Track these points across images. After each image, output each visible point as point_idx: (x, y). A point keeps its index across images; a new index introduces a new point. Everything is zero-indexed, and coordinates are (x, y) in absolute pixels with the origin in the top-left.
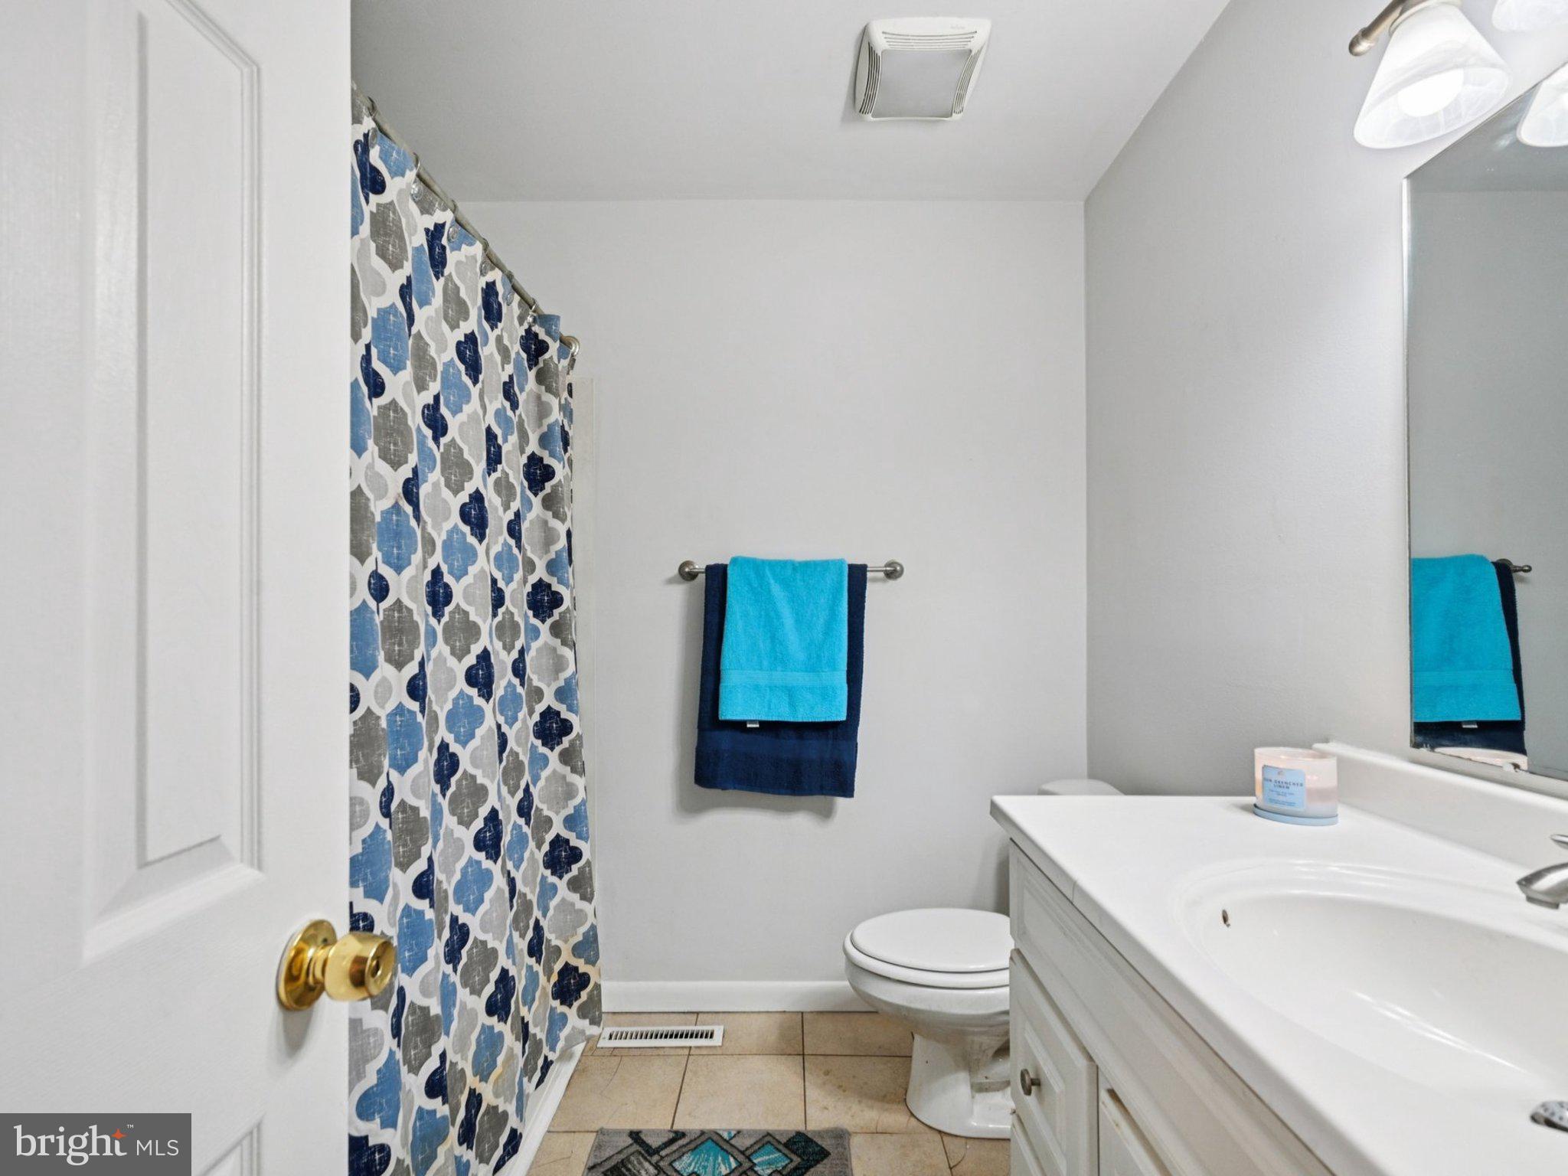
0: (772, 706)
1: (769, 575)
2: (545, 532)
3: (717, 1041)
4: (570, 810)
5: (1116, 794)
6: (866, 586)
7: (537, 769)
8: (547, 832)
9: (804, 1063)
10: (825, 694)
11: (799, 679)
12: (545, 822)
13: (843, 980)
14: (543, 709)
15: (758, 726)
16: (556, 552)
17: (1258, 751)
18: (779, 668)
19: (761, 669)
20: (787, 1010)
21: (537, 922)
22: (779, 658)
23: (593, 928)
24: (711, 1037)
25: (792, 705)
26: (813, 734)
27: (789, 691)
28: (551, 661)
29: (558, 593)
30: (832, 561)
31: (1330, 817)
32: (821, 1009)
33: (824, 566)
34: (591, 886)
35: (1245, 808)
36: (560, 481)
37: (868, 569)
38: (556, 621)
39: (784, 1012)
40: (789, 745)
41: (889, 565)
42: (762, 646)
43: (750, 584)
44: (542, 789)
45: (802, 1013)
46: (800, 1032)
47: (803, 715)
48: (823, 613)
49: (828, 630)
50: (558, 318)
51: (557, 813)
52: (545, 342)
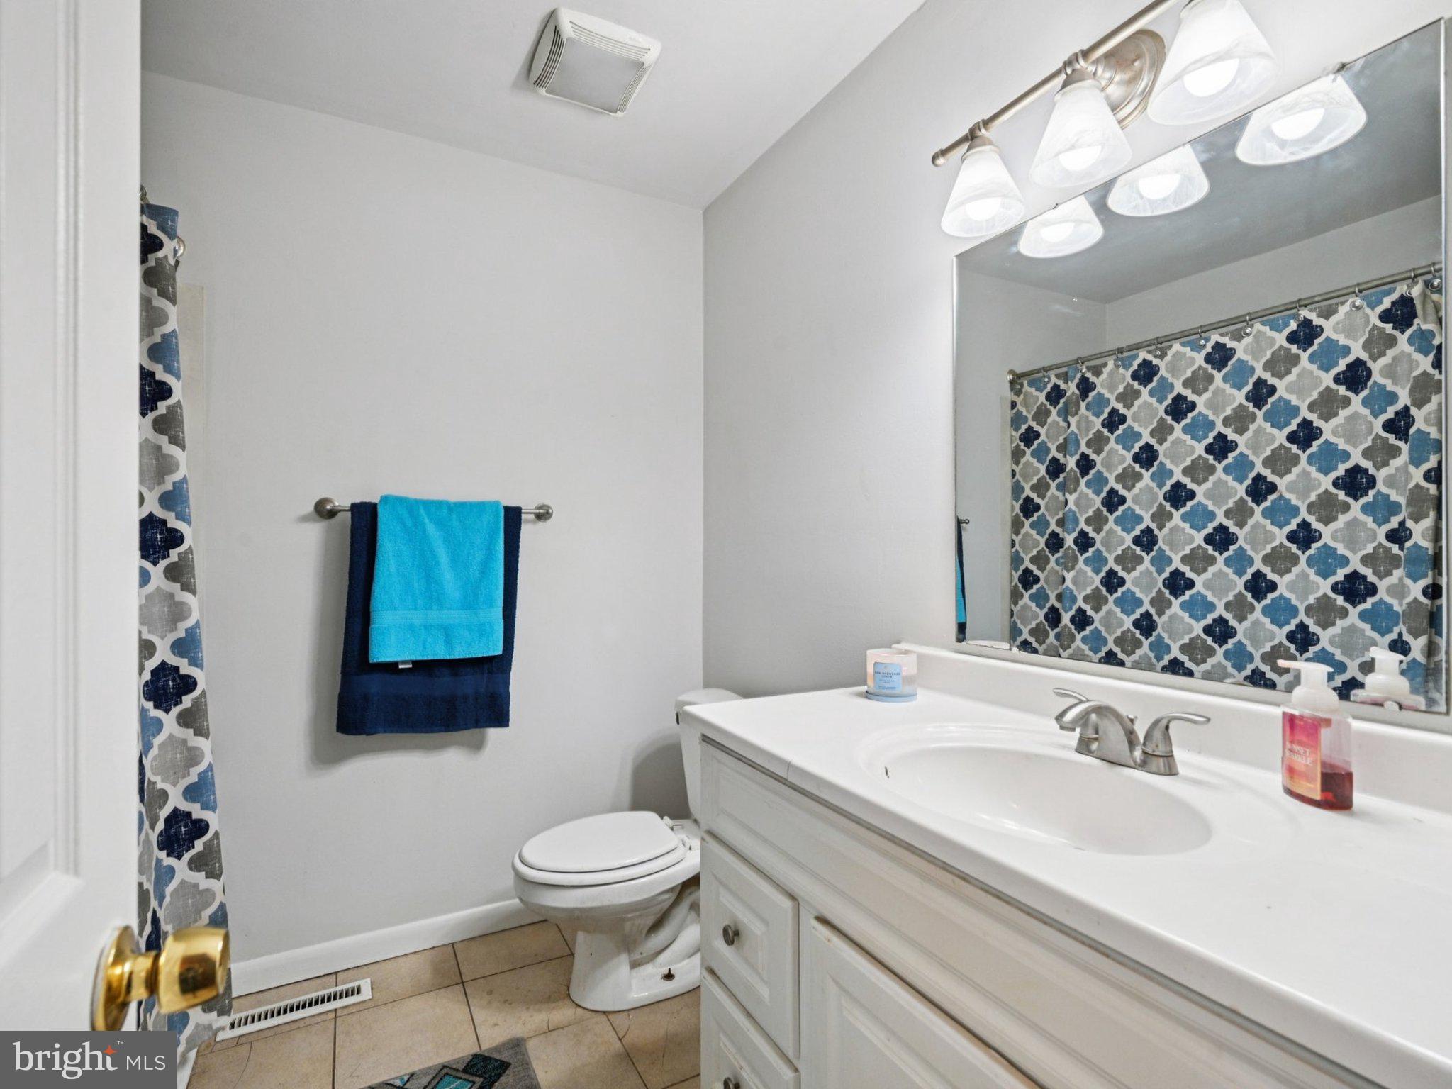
0: (428, 645)
1: (424, 515)
2: (157, 459)
3: (366, 994)
4: (193, 778)
5: (736, 699)
6: (520, 527)
7: (149, 736)
8: (161, 808)
9: (464, 989)
10: (483, 631)
11: (454, 616)
12: (160, 797)
13: (514, 898)
14: (156, 666)
15: (411, 666)
16: (174, 483)
17: (869, 652)
18: (435, 607)
19: (416, 609)
20: (436, 945)
21: (155, 912)
22: (434, 597)
23: (222, 906)
24: (359, 992)
25: (448, 642)
26: (469, 669)
27: (444, 629)
28: (166, 610)
29: (176, 530)
30: (489, 502)
31: (912, 696)
32: (471, 936)
33: (481, 507)
34: (220, 861)
35: (860, 695)
36: (179, 401)
37: (523, 511)
38: (174, 563)
39: (434, 947)
40: (443, 683)
41: (540, 508)
42: (416, 585)
43: (403, 523)
44: (155, 759)
45: (453, 944)
46: (454, 962)
47: (459, 653)
48: (480, 552)
49: (485, 568)
50: (176, 212)
51: (174, 784)
52: (157, 238)
